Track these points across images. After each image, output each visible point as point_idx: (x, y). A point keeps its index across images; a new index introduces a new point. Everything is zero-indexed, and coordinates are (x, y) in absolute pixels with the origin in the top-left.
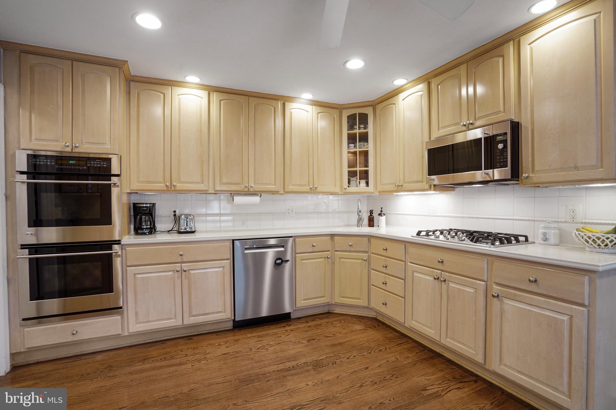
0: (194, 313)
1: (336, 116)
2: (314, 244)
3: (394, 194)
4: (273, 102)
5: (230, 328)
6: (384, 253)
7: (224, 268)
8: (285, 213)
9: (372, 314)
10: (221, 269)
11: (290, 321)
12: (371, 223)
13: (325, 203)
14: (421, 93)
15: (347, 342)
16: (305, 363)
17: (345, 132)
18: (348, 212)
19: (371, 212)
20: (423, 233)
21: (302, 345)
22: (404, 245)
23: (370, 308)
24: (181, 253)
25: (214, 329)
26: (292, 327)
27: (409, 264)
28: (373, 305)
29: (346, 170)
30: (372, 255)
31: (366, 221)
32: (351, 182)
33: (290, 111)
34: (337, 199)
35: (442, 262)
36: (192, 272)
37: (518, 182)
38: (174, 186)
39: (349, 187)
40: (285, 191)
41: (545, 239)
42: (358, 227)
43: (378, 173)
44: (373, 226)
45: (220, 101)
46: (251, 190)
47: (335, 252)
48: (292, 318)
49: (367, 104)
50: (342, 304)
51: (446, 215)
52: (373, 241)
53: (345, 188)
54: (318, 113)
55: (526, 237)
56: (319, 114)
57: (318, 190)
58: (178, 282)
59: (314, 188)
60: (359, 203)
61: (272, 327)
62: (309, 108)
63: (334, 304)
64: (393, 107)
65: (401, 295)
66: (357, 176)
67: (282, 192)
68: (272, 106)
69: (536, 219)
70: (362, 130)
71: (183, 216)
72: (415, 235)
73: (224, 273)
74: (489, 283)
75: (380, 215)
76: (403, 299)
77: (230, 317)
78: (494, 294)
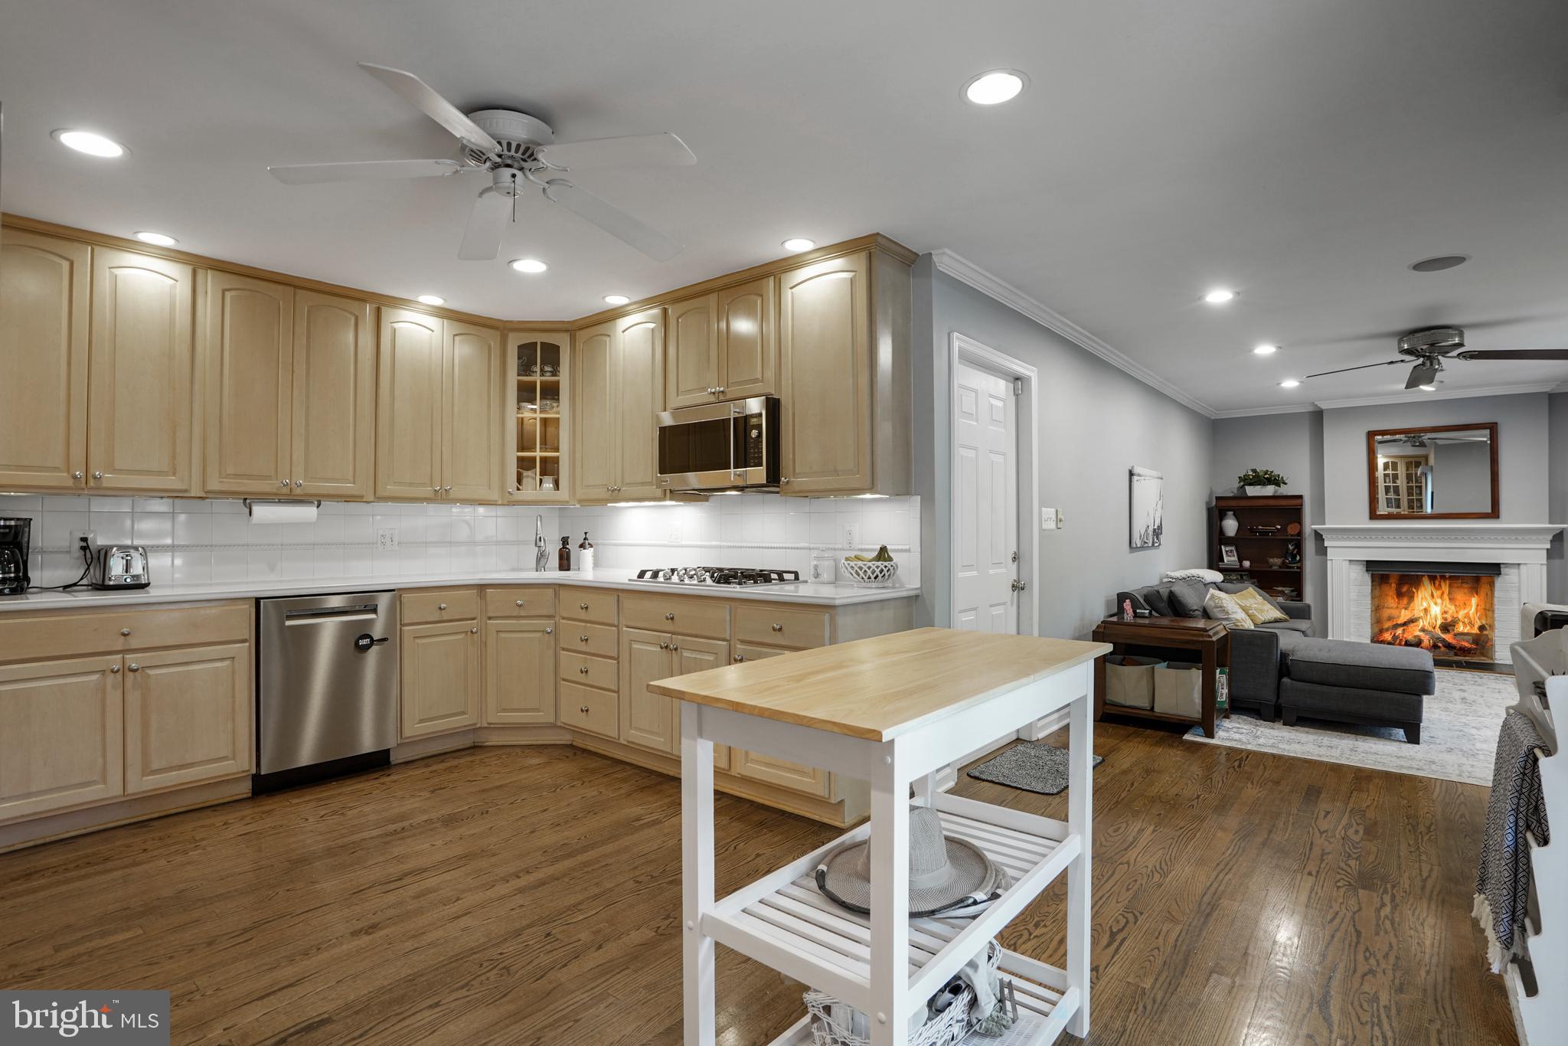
0: (155, 766)
1: (495, 344)
2: (443, 605)
3: (609, 505)
4: (355, 306)
5: (245, 796)
6: (583, 615)
7: (235, 660)
8: (373, 544)
9: (565, 738)
10: (226, 663)
11: (389, 768)
12: (565, 563)
13: (466, 522)
14: (652, 325)
15: (510, 783)
16: (426, 821)
17: (513, 378)
18: (518, 543)
19: (565, 541)
20: (648, 575)
21: (417, 799)
22: (616, 596)
23: (560, 726)
24: (125, 630)
25: (203, 803)
26: (393, 777)
27: (625, 629)
28: (565, 718)
29: (513, 454)
30: (562, 621)
31: (554, 560)
32: (525, 481)
33: (392, 327)
34: (494, 514)
35: (672, 619)
36: (149, 672)
37: (777, 489)
38: (95, 478)
39: (518, 489)
40: (377, 496)
41: (817, 576)
42: (537, 571)
43: (578, 464)
44: (568, 569)
45: (224, 291)
46: (298, 491)
47: (488, 622)
48: (393, 763)
49: (559, 326)
50: (504, 724)
51: (692, 543)
52: (563, 593)
53: (509, 492)
54: (455, 335)
55: (796, 574)
56: (456, 338)
57: (452, 495)
58: (114, 697)
59: (444, 492)
60: (539, 523)
61: (349, 782)
62: (433, 322)
63: (486, 728)
64: (606, 341)
65: (613, 688)
66: (535, 467)
67: (371, 498)
68: (351, 313)
69: (812, 546)
70: (548, 378)
71: (115, 549)
72: (636, 578)
73: (233, 673)
74: (732, 644)
75: (582, 546)
76: (616, 695)
77: (247, 769)
78: (736, 656)
